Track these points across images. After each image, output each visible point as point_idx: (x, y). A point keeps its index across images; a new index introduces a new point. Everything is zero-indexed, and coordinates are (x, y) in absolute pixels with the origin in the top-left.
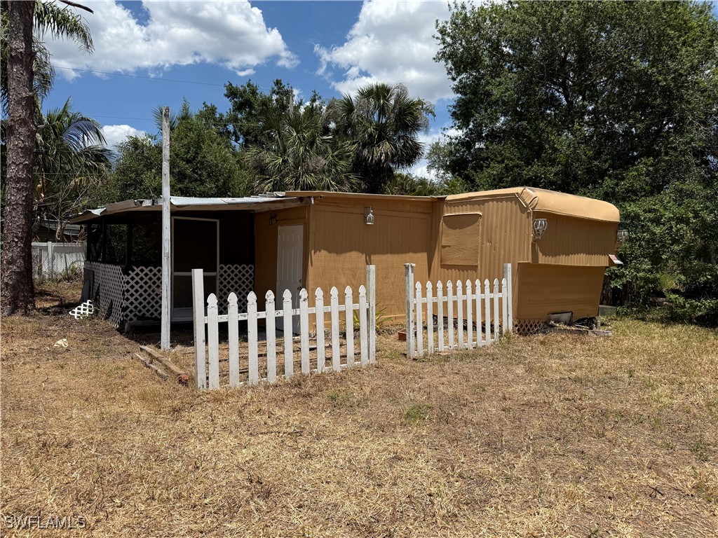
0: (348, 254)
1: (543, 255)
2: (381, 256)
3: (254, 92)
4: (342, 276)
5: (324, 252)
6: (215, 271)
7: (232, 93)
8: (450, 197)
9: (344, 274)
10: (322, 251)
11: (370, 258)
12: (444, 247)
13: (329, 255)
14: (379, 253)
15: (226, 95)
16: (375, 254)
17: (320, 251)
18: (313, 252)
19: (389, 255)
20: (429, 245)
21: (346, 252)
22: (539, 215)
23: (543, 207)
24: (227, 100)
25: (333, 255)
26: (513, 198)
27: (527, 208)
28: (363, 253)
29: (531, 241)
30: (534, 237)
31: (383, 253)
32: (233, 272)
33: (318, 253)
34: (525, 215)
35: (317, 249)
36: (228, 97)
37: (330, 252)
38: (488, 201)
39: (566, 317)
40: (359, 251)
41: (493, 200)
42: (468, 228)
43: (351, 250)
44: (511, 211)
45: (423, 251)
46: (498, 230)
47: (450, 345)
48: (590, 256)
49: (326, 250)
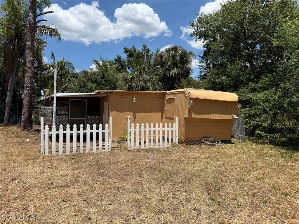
0: (126, 113)
1: (194, 114)
2: (140, 113)
3: (135, 50)
4: (123, 120)
5: (115, 112)
6: (85, 118)
7: (126, 51)
8: (168, 92)
9: (124, 120)
10: (115, 111)
11: (135, 114)
12: (166, 110)
13: (117, 113)
14: (139, 112)
15: (124, 52)
16: (137, 112)
17: (113, 111)
18: (110, 112)
19: (144, 113)
20: (161, 110)
21: (125, 112)
22: (191, 99)
23: (193, 96)
24: (125, 54)
25: (119, 113)
26: (183, 93)
27: (187, 96)
28: (132, 112)
29: (188, 109)
30: (189, 107)
31: (141, 112)
32: (92, 118)
33: (113, 112)
34: (186, 99)
35: (112, 111)
36: (125, 53)
37: (118, 112)
38: (177, 93)
39: (211, 139)
40: (130, 111)
41: (178, 93)
42: (172, 103)
43: (127, 111)
44: (183, 97)
45: (159, 112)
46: (180, 104)
47: (147, 146)
48: (221, 115)
49: (116, 111)
